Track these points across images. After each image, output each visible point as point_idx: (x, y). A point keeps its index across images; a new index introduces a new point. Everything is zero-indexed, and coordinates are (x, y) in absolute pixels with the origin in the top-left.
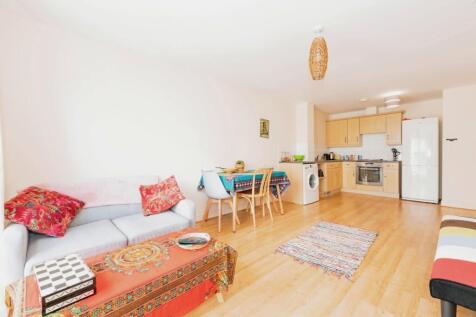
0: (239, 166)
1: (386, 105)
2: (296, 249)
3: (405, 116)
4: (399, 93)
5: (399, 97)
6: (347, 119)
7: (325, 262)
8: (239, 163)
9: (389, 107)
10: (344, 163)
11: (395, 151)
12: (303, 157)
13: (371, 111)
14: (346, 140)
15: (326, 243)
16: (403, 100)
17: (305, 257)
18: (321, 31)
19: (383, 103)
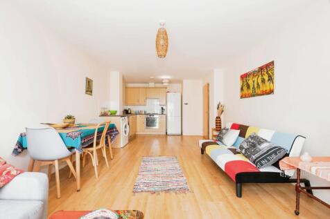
0: (70, 120)
1: (162, 83)
2: (147, 185)
3: (167, 90)
4: (169, 77)
5: (168, 79)
6: (139, 88)
7: (170, 186)
8: (69, 118)
9: (165, 84)
10: (138, 116)
11: (162, 109)
12: (116, 112)
13: (152, 85)
14: (138, 101)
15: (159, 172)
16: (170, 82)
17: (156, 188)
18: (163, 25)
19: (161, 82)
